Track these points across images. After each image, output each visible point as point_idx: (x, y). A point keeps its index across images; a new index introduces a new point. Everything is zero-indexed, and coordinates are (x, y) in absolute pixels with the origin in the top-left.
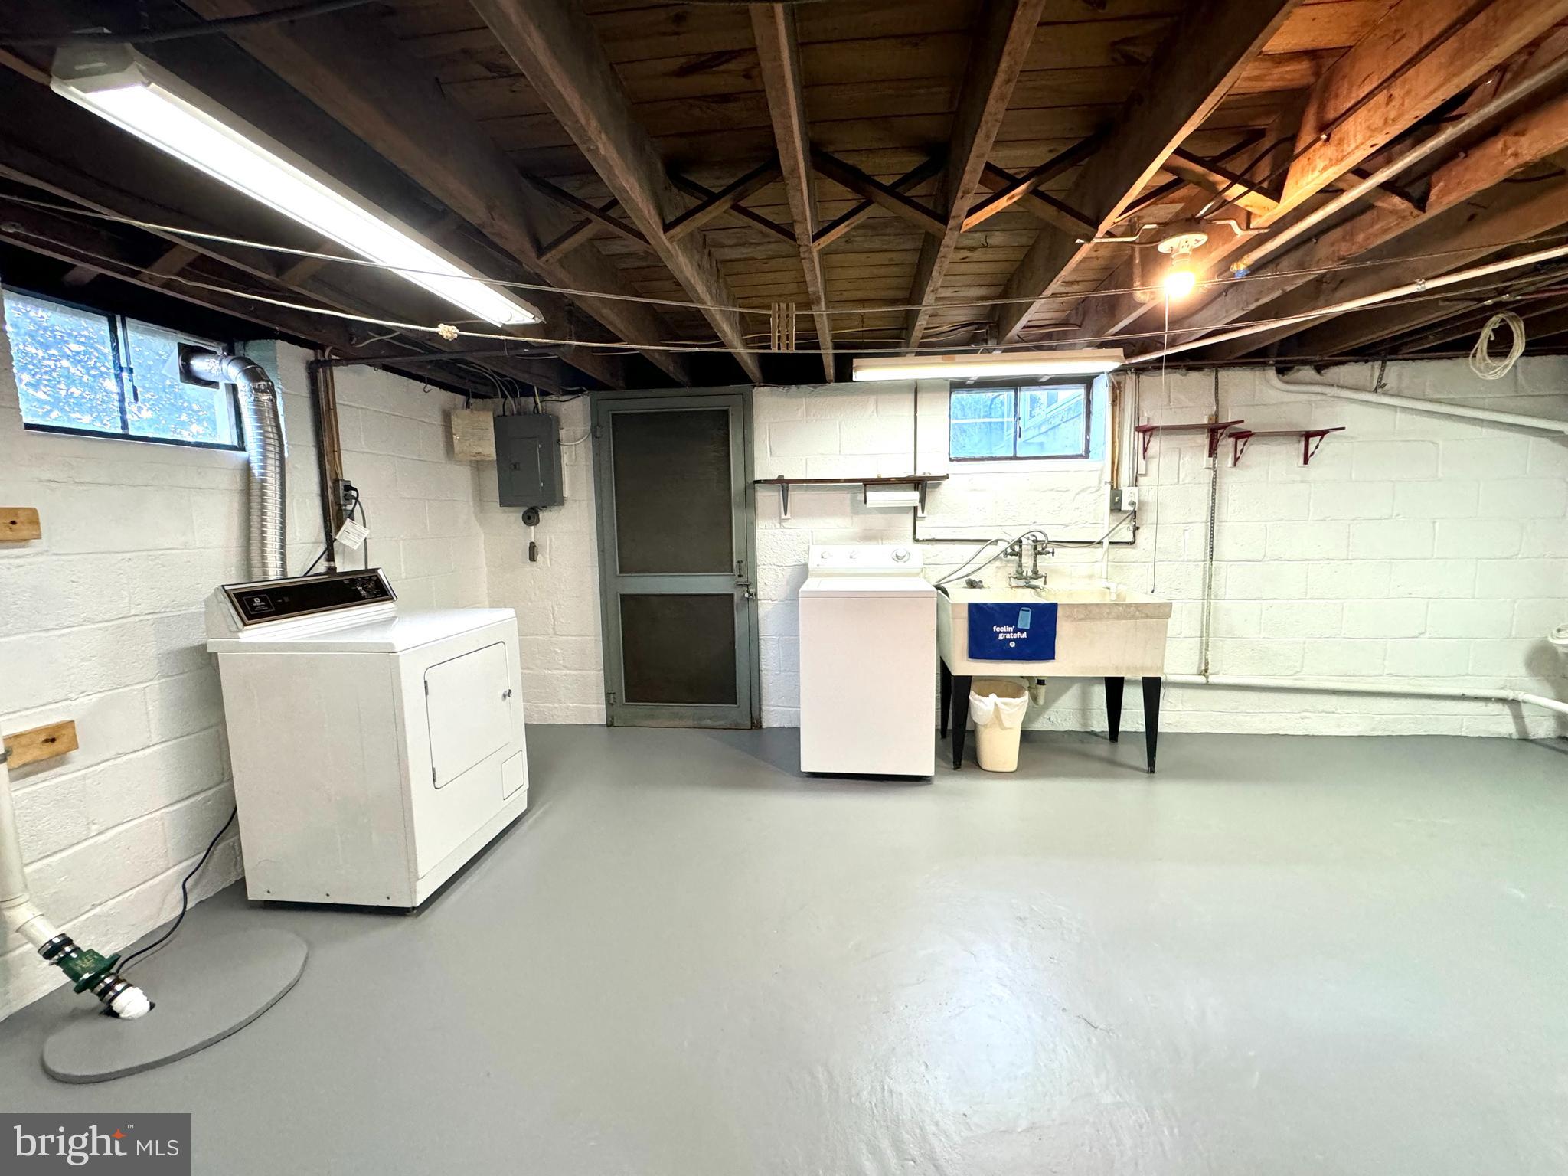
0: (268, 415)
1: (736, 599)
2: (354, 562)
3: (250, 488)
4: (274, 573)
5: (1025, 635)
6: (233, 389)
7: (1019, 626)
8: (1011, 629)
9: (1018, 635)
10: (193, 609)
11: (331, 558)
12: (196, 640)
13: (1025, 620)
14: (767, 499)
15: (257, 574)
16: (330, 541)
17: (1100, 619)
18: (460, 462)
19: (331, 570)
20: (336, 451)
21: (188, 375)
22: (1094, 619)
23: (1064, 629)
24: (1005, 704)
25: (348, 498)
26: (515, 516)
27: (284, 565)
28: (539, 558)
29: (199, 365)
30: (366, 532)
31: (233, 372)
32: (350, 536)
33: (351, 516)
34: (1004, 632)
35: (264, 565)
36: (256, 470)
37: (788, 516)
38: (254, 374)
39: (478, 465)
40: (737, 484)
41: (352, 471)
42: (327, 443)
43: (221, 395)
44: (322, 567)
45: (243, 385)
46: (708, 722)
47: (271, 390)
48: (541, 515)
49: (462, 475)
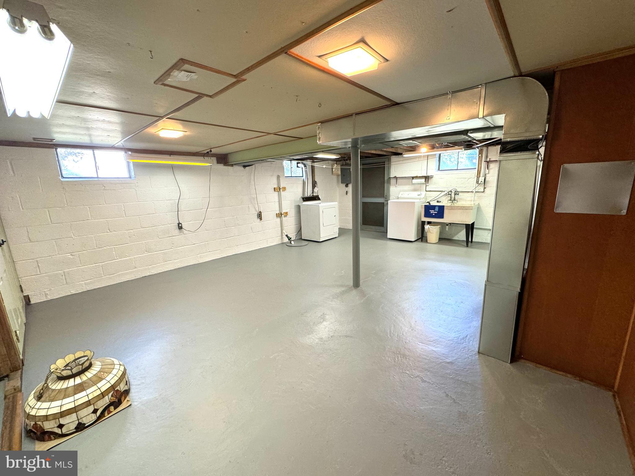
0: (306, 172)
1: (385, 204)
2: (316, 194)
3: (304, 183)
4: (306, 195)
5: (437, 212)
6: (302, 168)
7: (435, 210)
8: (434, 211)
9: (435, 212)
10: (298, 200)
11: (313, 193)
12: (298, 204)
13: (437, 209)
14: (393, 181)
15: (304, 196)
16: (313, 190)
17: (455, 210)
18: (335, 175)
19: (313, 195)
20: (314, 176)
21: (298, 167)
22: (453, 209)
23: (446, 212)
24: (431, 227)
25: (316, 183)
26: (344, 185)
27: (307, 194)
28: (348, 194)
29: (299, 165)
30: (318, 189)
31: (303, 166)
32: (316, 190)
33: (316, 187)
34: (432, 212)
35: (305, 194)
36: (305, 180)
37: (397, 185)
38: (305, 166)
39: (338, 175)
40: (386, 178)
41: (316, 179)
42: (313, 175)
43: (301, 169)
44: (312, 195)
45: (304, 168)
46: (378, 231)
47: (307, 168)
48: (349, 185)
49: (335, 177)
